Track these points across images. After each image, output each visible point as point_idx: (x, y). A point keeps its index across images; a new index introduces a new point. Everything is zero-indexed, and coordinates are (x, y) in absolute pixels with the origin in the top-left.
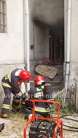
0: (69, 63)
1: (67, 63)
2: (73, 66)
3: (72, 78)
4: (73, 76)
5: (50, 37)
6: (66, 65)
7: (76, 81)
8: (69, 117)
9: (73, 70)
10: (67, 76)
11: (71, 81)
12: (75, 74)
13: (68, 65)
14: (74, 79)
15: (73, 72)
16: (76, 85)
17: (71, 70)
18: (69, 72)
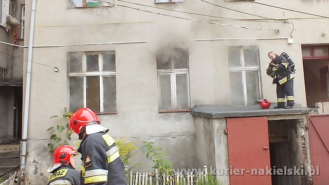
0: (26, 140)
1: (23, 140)
2: (33, 144)
3: (31, 159)
4: (32, 157)
5: (15, 108)
6: (22, 143)
7: (37, 163)
9: (33, 150)
10: (23, 158)
11: (30, 164)
12: (35, 155)
13: (24, 143)
14: (34, 161)
15: (33, 152)
16: (36, 168)
17: (30, 150)
18: (27, 153)
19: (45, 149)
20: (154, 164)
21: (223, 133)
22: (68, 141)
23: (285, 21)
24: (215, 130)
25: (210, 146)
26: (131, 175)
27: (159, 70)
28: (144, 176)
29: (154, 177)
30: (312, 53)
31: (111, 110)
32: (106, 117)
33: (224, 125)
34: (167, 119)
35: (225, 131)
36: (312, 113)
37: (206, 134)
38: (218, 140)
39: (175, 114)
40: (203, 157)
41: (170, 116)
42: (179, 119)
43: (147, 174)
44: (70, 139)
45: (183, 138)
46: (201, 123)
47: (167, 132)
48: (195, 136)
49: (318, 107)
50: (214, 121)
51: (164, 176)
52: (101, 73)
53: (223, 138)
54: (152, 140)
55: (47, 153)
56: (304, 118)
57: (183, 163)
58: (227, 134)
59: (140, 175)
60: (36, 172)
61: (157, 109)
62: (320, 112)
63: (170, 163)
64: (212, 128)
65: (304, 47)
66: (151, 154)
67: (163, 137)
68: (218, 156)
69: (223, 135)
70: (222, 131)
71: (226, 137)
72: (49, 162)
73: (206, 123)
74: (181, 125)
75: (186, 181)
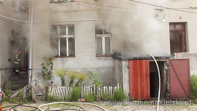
0: (31, 70)
1: (30, 70)
2: (34, 72)
3: (33, 79)
6: (29, 71)
7: (36, 81)
8: (24, 105)
9: (34, 74)
10: (30, 78)
11: (33, 81)
12: (35, 77)
13: (30, 71)
14: (35, 80)
16: (36, 83)
17: (33, 74)
18: (32, 76)
19: (40, 74)
20: (93, 82)
21: (127, 67)
22: (51, 70)
23: (161, 10)
24: (123, 66)
25: (120, 74)
26: (82, 87)
27: (96, 35)
28: (88, 88)
29: (93, 88)
30: (175, 27)
31: (72, 55)
32: (70, 58)
33: (128, 63)
34: (100, 60)
35: (128, 66)
36: (172, 58)
37: (119, 68)
38: (125, 70)
39: (104, 57)
40: (117, 79)
41: (101, 58)
42: (106, 60)
43: (89, 87)
44: (52, 69)
45: (108, 69)
46: (117, 62)
47: (100, 66)
48: (114, 68)
49: (175, 55)
50: (123, 61)
51: (98, 88)
52: (67, 36)
53: (127, 70)
54: (93, 70)
55: (41, 76)
56: (167, 60)
57: (107, 82)
58: (129, 68)
59: (86, 88)
60: (36, 85)
61: (95, 55)
62: (175, 58)
63: (101, 82)
64: (122, 65)
65: (171, 24)
66: (92, 77)
67: (98, 69)
68: (125, 78)
69: (127, 68)
70: (126, 66)
71: (128, 70)
72: (42, 80)
73: (119, 62)
74: (107, 63)
75: (109, 90)
